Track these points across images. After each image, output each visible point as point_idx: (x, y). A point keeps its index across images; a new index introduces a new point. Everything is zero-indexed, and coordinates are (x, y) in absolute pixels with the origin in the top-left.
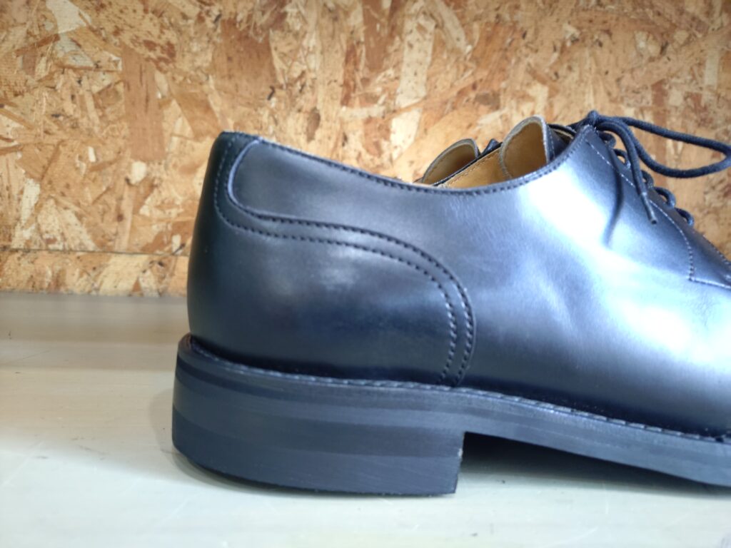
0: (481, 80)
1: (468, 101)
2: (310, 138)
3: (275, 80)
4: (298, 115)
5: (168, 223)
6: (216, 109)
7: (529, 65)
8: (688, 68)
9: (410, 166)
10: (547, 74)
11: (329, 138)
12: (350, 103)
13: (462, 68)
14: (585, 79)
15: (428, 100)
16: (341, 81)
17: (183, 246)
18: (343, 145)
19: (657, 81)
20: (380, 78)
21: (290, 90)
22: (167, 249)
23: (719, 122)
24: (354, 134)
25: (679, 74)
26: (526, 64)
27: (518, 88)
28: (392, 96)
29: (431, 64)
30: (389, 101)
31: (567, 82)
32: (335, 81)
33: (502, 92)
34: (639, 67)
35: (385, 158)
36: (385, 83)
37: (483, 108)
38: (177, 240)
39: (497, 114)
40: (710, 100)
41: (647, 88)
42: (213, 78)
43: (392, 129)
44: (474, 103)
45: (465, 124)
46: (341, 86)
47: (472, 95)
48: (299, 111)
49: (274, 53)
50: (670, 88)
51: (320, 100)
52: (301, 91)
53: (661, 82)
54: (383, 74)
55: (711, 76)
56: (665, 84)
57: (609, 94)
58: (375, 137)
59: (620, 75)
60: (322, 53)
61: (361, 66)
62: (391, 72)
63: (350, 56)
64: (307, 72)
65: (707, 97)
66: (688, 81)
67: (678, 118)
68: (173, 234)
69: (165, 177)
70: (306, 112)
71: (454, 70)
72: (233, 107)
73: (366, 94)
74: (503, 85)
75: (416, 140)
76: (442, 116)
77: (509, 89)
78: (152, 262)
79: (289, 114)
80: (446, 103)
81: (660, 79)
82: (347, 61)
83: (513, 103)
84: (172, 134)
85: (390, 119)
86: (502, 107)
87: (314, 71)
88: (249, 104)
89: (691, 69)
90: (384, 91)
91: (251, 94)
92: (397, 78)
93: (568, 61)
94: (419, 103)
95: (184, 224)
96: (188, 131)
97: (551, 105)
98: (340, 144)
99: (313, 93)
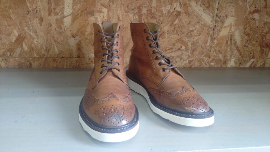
0: (88, 8)
1: (84, 13)
2: (41, 25)
3: (29, 10)
4: (37, 19)
5: (5, 49)
6: (13, 18)
7: (101, 3)
8: (148, 2)
9: (70, 32)
10: (107, 5)
11: (46, 25)
12: (51, 15)
13: (82, 5)
14: (118, 6)
15: (73, 14)
16: (47, 9)
17: (10, 55)
18: (51, 27)
19: (139, 6)
20: (58, 8)
21: (33, 12)
22: (6, 56)
23: (157, 17)
24: (53, 24)
25: (145, 4)
26: (100, 2)
27: (99, 9)
28: (63, 13)
29: (73, 4)
30: (62, 14)
31: (113, 7)
32: (46, 9)
33: (94, 11)
34: (133, 2)
35: (63, 30)
36: (60, 9)
37: (89, 15)
38: (9, 54)
39: (93, 17)
40: (154, 11)
41: (136, 8)
42: (11, 10)
43: (64, 22)
44: (86, 14)
45: (85, 20)
46: (48, 10)
47: (86, 12)
48: (37, 18)
49: (27, 2)
50: (143, 8)
51: (42, 14)
52: (36, 12)
53: (140, 6)
54: (59, 7)
55: (154, 4)
56: (141, 7)
57: (125, 10)
58: (59, 24)
59: (128, 5)
60: (41, 1)
61: (53, 4)
62: (61, 6)
63: (49, 2)
64: (37, 7)
65: (153, 10)
66: (148, 6)
67: (145, 17)
68: (7, 52)
69: (2, 37)
70: (39, 18)
71: (80, 5)
72: (18, 17)
73: (55, 12)
74: (94, 9)
75: (71, 24)
76: (77, 18)
77: (96, 10)
78: (3, 59)
79: (34, 19)
80: (78, 14)
81: (140, 5)
82: (48, 3)
83: (98, 14)
84: (2, 25)
85: (63, 19)
86: (94, 15)
87: (39, 6)
88: (22, 16)
89: (149, 2)
90: (60, 11)
91: (22, 13)
92: (63, 8)
93: (113, 1)
94: (70, 15)
95: (10, 49)
96: (6, 24)
97: (108, 14)
98: (50, 26)
99: (40, 13)
